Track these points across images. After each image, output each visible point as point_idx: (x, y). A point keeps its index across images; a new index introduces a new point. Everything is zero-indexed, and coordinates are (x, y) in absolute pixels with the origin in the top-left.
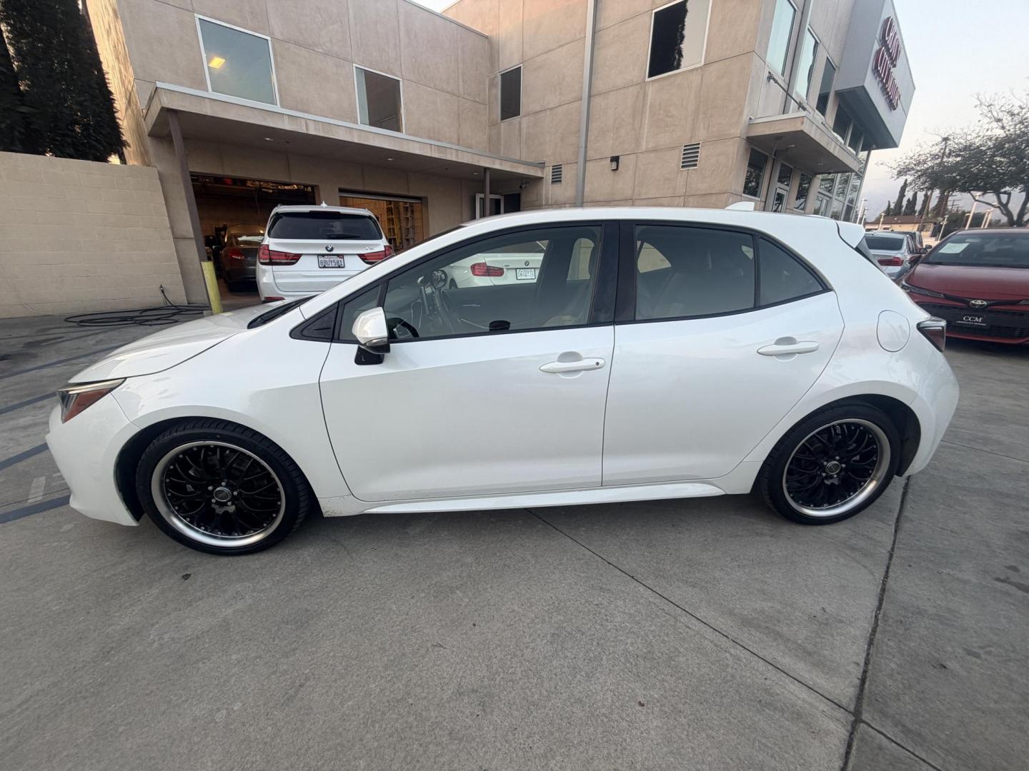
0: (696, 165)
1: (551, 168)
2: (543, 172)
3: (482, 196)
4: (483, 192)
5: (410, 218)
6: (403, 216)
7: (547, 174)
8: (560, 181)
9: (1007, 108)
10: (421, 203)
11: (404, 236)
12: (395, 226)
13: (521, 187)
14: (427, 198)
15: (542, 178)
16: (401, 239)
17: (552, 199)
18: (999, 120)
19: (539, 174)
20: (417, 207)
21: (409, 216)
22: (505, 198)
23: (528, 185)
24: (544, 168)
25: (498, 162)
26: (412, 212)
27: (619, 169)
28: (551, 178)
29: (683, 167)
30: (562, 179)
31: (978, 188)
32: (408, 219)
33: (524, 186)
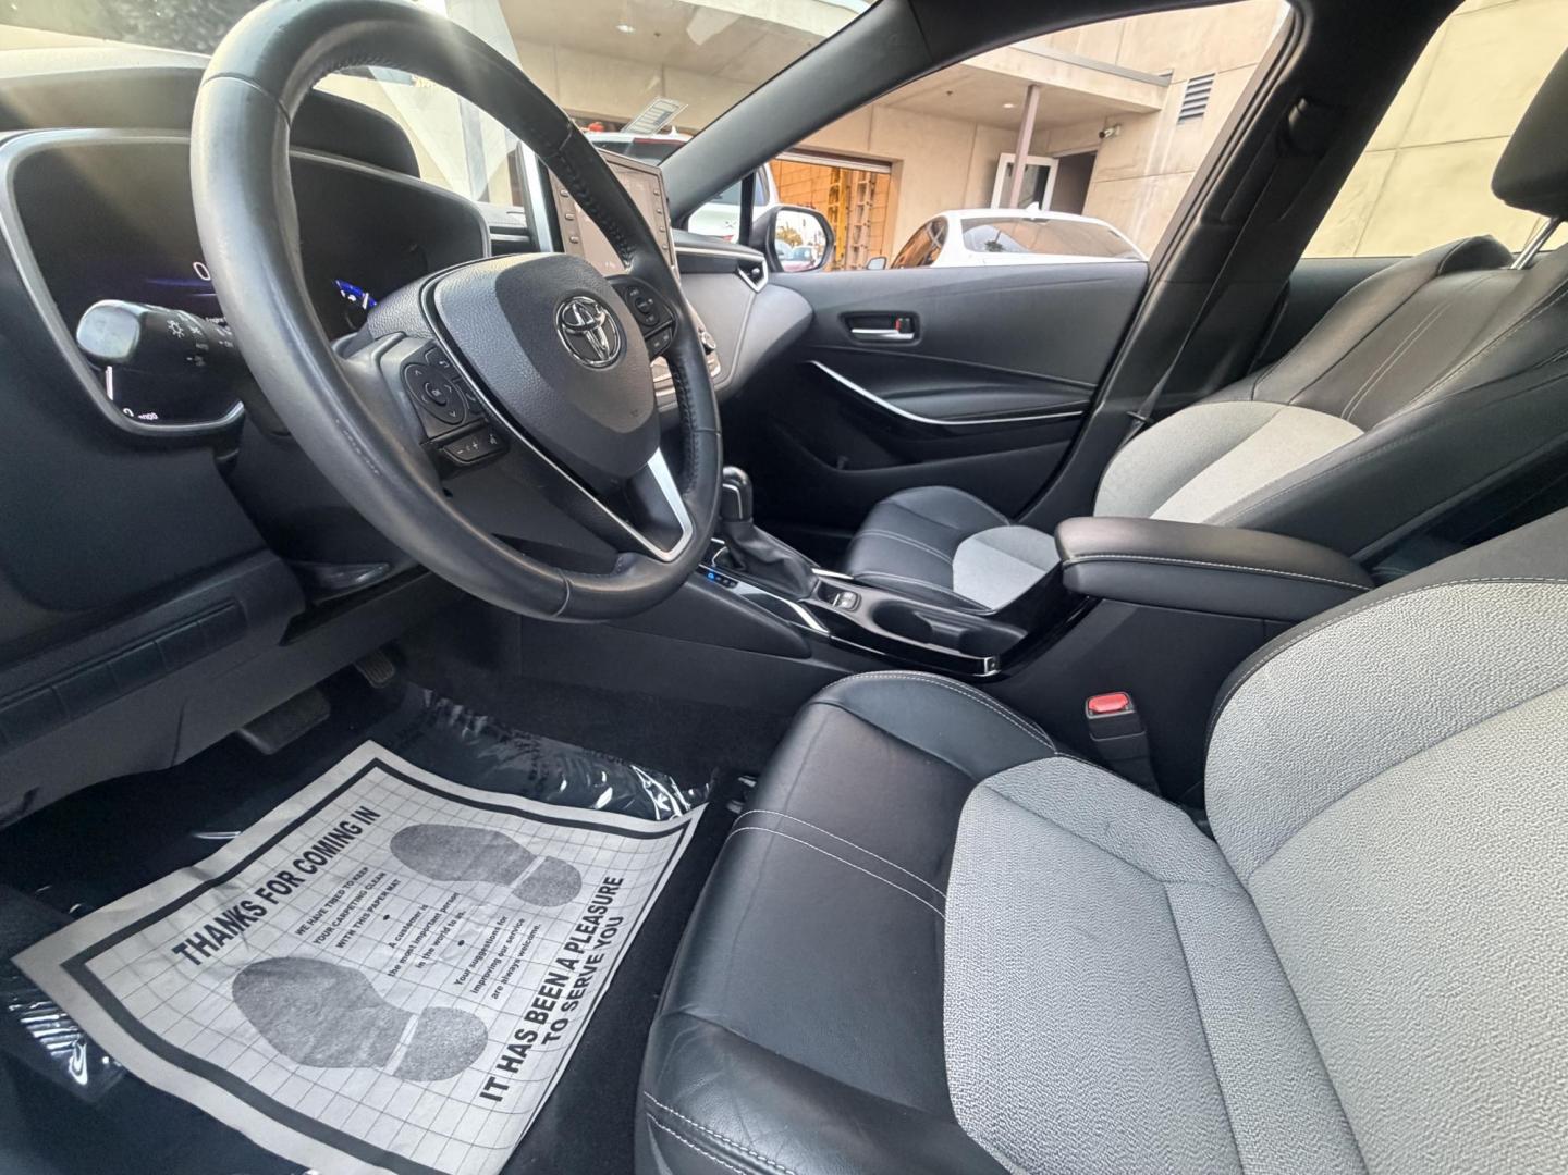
1: (1185, 86)
2: (1161, 97)
3: (1011, 158)
4: (1014, 149)
5: (867, 208)
6: (856, 201)
7: (1174, 101)
8: (1202, 115)
10: (890, 174)
11: (851, 242)
12: (838, 224)
13: (1102, 135)
14: (900, 161)
15: (1158, 110)
16: (846, 247)
17: (1169, 158)
19: (1153, 103)
20: (882, 182)
21: (864, 203)
22: (1060, 165)
23: (1118, 130)
24: (1165, 86)
25: (1063, 68)
26: (873, 193)
28: (1180, 107)
32: (862, 207)
33: (1109, 132)
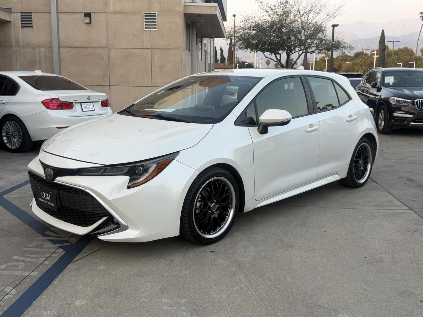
0: (155, 28)
1: (19, 14)
2: (10, 17)
7: (16, 19)
8: (32, 27)
9: (269, 5)
15: (10, 22)
17: (23, 41)
18: (267, 11)
19: (8, 19)
24: (11, 13)
27: (92, 22)
29: (146, 28)
30: (34, 25)
31: (268, 50)
